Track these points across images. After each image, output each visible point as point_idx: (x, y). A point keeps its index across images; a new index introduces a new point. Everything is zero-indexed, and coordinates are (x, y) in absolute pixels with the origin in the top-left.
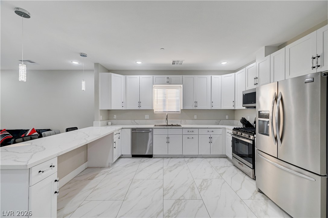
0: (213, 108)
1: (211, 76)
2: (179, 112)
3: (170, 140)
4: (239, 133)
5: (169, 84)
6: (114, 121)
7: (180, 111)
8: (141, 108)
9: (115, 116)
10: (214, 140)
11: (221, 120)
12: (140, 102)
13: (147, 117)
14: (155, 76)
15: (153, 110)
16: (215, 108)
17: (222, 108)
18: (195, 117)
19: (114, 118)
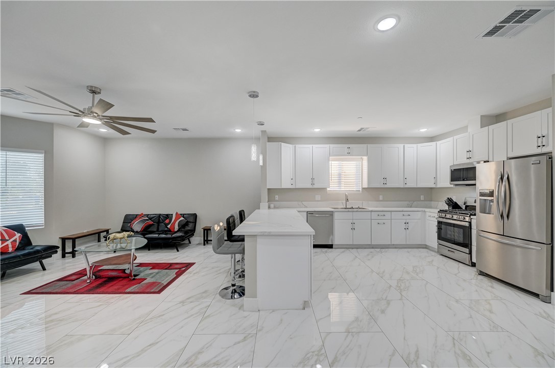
0: (406, 186)
1: (404, 146)
2: (359, 191)
3: (356, 226)
4: (448, 216)
5: (350, 156)
6: (277, 204)
7: (361, 190)
8: (315, 186)
9: (277, 197)
10: (410, 226)
11: (414, 201)
12: (313, 179)
13: (318, 197)
14: (332, 146)
15: (325, 189)
16: (409, 185)
17: (418, 186)
18: (381, 198)
19: (276, 199)
